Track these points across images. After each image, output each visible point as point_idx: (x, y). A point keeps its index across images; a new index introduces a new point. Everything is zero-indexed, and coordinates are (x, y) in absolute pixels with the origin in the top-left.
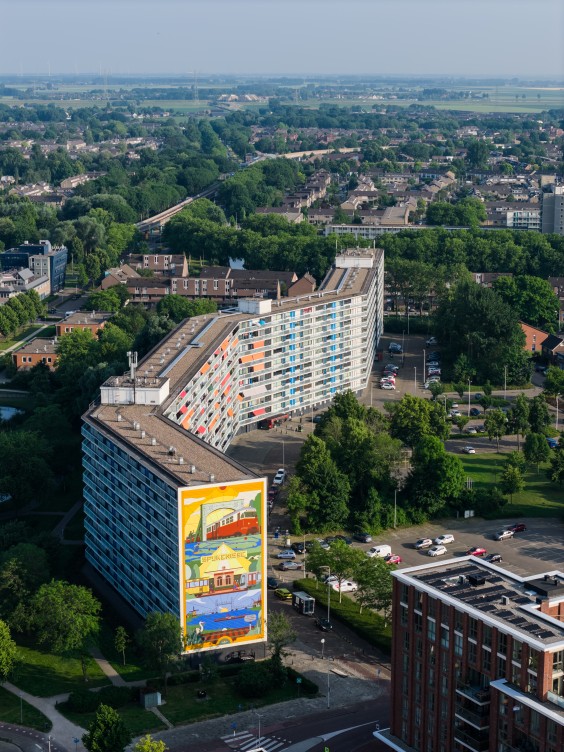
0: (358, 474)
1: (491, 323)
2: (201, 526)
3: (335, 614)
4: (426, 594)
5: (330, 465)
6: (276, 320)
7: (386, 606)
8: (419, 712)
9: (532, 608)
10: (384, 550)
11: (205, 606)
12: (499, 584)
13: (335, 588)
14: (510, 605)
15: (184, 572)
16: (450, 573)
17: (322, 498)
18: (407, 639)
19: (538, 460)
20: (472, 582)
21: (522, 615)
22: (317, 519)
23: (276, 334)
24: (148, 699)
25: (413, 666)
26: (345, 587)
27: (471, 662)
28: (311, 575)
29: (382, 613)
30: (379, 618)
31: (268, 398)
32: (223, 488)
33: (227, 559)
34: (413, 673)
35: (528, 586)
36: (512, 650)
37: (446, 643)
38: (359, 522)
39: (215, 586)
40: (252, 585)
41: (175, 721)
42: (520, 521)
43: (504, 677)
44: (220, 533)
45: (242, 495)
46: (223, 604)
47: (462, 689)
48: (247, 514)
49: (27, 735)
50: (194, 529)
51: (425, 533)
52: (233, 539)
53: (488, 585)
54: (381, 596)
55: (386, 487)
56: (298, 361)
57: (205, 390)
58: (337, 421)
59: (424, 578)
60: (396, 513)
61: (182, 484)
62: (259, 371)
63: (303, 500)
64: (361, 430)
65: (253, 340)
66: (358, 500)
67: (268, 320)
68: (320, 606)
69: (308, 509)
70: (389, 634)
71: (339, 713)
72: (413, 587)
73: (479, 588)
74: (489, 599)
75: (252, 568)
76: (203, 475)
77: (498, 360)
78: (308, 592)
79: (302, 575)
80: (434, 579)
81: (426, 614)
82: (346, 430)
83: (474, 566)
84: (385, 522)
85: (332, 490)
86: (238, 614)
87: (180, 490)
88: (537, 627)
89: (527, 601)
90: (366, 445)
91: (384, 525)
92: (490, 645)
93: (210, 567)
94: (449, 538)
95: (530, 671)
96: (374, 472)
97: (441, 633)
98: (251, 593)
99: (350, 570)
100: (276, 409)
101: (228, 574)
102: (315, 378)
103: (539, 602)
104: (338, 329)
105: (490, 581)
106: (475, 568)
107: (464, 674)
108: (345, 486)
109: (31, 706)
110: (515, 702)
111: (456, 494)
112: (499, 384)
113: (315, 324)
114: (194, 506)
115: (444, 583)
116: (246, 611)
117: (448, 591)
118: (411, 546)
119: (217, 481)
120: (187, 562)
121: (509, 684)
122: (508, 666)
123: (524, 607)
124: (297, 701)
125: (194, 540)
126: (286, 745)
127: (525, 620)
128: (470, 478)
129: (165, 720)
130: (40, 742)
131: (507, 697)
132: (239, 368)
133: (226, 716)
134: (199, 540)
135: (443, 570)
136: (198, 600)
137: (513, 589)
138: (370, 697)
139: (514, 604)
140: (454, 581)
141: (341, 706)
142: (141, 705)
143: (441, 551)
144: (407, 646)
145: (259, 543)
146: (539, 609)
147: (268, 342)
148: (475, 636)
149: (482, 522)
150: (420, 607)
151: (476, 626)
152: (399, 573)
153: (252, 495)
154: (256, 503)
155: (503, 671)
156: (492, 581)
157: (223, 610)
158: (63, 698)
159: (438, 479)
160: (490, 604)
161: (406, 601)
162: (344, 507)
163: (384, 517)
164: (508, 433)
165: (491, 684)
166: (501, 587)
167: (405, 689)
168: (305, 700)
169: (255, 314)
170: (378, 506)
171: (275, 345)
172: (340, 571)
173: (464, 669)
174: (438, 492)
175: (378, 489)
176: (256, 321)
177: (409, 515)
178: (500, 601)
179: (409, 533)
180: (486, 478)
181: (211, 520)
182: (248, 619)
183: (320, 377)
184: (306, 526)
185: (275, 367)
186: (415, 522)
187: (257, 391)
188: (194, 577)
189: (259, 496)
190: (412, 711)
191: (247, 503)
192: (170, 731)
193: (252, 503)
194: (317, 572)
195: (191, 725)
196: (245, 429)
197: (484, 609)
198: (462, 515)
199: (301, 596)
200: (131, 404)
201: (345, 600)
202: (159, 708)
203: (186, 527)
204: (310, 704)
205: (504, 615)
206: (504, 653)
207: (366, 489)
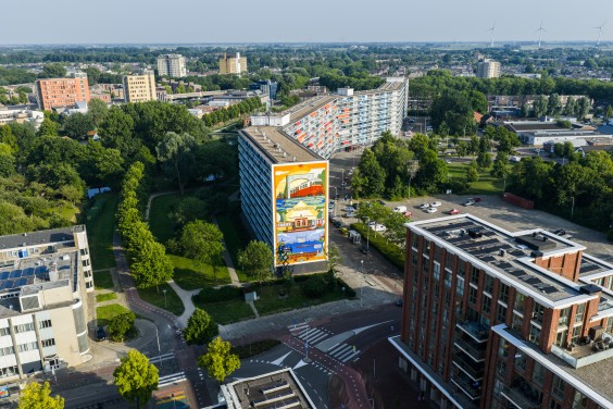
0: (390, 169)
1: (458, 107)
2: (286, 189)
3: (371, 245)
4: (433, 243)
5: (375, 163)
6: (355, 99)
7: (402, 242)
8: (423, 331)
9: (528, 261)
10: (403, 209)
11: (290, 238)
12: (493, 237)
13: (373, 229)
14: (507, 258)
15: (276, 217)
16: (452, 226)
17: (370, 180)
18: (416, 275)
19: (485, 166)
20: (471, 235)
21: (522, 268)
22: (367, 192)
23: (355, 105)
24: (247, 296)
25: (420, 296)
26: (379, 228)
27: (471, 303)
28: (361, 222)
29: (399, 245)
30: (398, 248)
31: (350, 137)
32: (301, 166)
33: (302, 210)
34: (420, 302)
35: (518, 240)
36: (514, 300)
37: (448, 283)
38: (390, 194)
39: (297, 226)
40: (319, 226)
41: (261, 312)
42: (477, 197)
43: (504, 321)
44: (299, 194)
45: (312, 171)
46: (301, 237)
47: (461, 324)
48: (316, 183)
49: (166, 317)
50: (282, 191)
51: (425, 200)
52: (308, 198)
53: (484, 238)
54: (399, 235)
55: (405, 177)
56: (365, 120)
57: (314, 126)
58: (382, 145)
59: (431, 230)
60: (409, 190)
61: (274, 162)
62: (347, 123)
63: (360, 181)
64: (393, 147)
65: (344, 108)
66: (390, 183)
67: (351, 98)
68: (363, 239)
69: (362, 186)
70: (404, 259)
71: (368, 312)
72: (422, 237)
73: (477, 240)
74: (488, 251)
75: (319, 216)
76: (290, 158)
77: (461, 124)
78: (358, 231)
79: (356, 221)
80: (440, 231)
81: (433, 258)
82: (386, 148)
83: (470, 222)
84: (404, 195)
85: (376, 176)
86: (311, 244)
87: (273, 166)
88: (538, 281)
89: (521, 254)
90: (396, 154)
91: (403, 196)
92: (491, 292)
93: (292, 215)
94: (439, 204)
95: (532, 323)
96: (399, 168)
97: (444, 275)
98: (318, 231)
99: (383, 219)
100: (354, 142)
101: (304, 219)
102: (374, 128)
103: (533, 255)
104: (385, 106)
105: (486, 234)
106: (471, 224)
107: (464, 312)
108: (383, 175)
109: (177, 297)
110: (517, 350)
111: (443, 181)
112: (461, 135)
113: (374, 103)
114: (282, 176)
115: (448, 235)
116: (315, 242)
117: (452, 241)
118: (418, 207)
119: (297, 161)
120: (277, 211)
121: (508, 330)
122: (509, 314)
123: (521, 260)
124: (341, 301)
125: (281, 199)
126: (330, 336)
127: (524, 273)
128: (450, 175)
129: (255, 311)
130: (172, 323)
131: (507, 342)
132: (336, 121)
133: (295, 311)
134: (285, 198)
135: (447, 224)
136: (285, 235)
137: (507, 243)
138: (389, 302)
139: (510, 256)
140: (455, 234)
141: (369, 307)
142: (244, 300)
143: (434, 210)
144: (416, 280)
145: (324, 201)
146: (534, 262)
147: (351, 110)
148: (476, 282)
149: (457, 196)
150: (428, 252)
151: (477, 274)
152: (411, 225)
153: (319, 171)
154: (322, 176)
155: (503, 316)
156: (488, 234)
157: (300, 241)
158: (196, 292)
159: (433, 172)
160: (490, 255)
161: (417, 247)
162: (382, 186)
163: (403, 191)
164: (468, 154)
165: (493, 328)
166: (496, 241)
167: (413, 311)
168: (347, 301)
169: (345, 95)
170: (400, 186)
171: (355, 111)
172: (376, 219)
173: (464, 308)
174: (433, 179)
175: (401, 177)
176: (345, 99)
177: (416, 191)
178: (498, 252)
179: (417, 201)
180: (457, 175)
181: (293, 186)
182: (316, 247)
183: (376, 128)
184: (361, 195)
185: (355, 122)
186: (419, 195)
187: (346, 132)
188: (282, 220)
189: (324, 171)
190: (417, 328)
191: (316, 176)
192: (256, 320)
193: (320, 176)
194: (364, 220)
195: (270, 316)
196: (339, 151)
197: (486, 260)
198: (445, 192)
199: (353, 233)
200: (267, 125)
201: (378, 236)
202: (255, 302)
203: (277, 189)
204: (349, 304)
205: (504, 266)
206: (506, 302)
207: (394, 176)
